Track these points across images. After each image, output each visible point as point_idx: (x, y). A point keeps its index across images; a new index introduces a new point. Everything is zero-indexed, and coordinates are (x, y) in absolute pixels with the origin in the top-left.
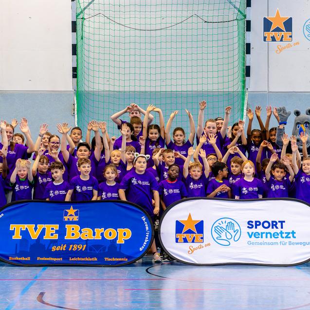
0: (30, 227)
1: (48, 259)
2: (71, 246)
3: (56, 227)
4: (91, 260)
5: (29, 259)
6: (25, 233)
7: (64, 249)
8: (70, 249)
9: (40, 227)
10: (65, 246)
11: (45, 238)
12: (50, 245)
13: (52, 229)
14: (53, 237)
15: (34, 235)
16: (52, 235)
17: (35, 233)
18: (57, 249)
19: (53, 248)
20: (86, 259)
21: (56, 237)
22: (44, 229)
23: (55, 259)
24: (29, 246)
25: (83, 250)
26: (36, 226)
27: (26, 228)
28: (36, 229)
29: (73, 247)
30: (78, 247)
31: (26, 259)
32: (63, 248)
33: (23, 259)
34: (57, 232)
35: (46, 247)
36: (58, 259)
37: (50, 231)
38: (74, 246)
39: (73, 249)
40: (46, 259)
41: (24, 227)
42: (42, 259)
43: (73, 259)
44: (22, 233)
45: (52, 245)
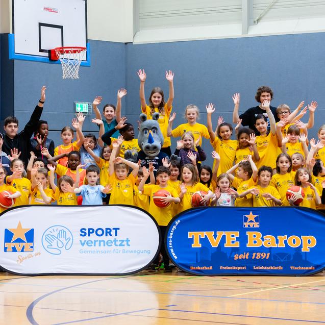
0: (209, 234)
1: (231, 268)
2: (254, 254)
3: (237, 234)
4: (276, 268)
5: (211, 268)
6: (204, 241)
7: (247, 258)
8: (253, 258)
9: (220, 234)
10: (248, 254)
11: (226, 245)
12: (231, 253)
13: (233, 236)
14: (234, 245)
15: (215, 243)
16: (233, 242)
17: (215, 241)
18: (240, 258)
19: (235, 256)
20: (271, 268)
21: (237, 245)
22: (224, 237)
23: (239, 268)
24: (210, 255)
25: (267, 258)
26: (215, 233)
27: (206, 236)
28: (215, 236)
29: (256, 256)
30: (262, 255)
31: (208, 268)
32: (247, 256)
33: (205, 268)
34: (238, 239)
35: (228, 255)
36: (241, 268)
37: (231, 239)
38: (258, 254)
39: (257, 258)
40: (229, 268)
41: (203, 234)
42: (225, 268)
43: (257, 268)
44: (201, 240)
45: (234, 253)
